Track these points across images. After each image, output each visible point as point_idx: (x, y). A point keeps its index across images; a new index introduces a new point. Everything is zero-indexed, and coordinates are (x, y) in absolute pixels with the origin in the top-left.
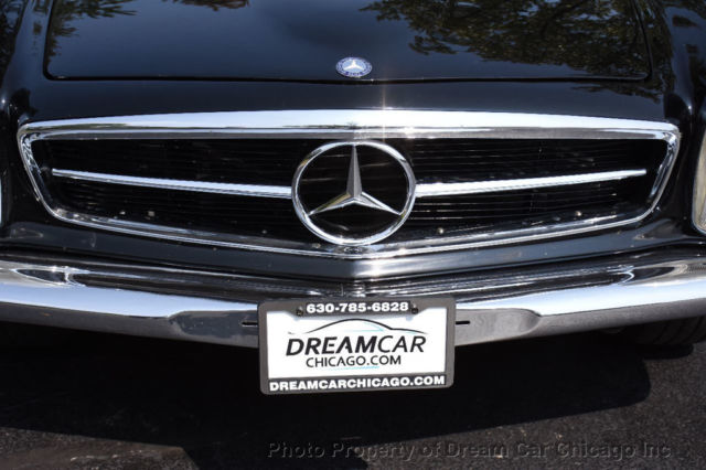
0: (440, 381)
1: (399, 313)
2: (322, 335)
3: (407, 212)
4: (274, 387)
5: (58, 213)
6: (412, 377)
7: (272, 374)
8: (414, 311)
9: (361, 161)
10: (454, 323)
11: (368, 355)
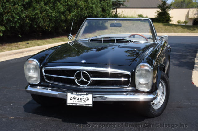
0: (91, 106)
1: (85, 95)
2: (75, 97)
3: (90, 82)
4: (68, 104)
5: (46, 80)
6: (87, 104)
7: (68, 102)
8: (87, 95)
9: (82, 73)
10: (93, 97)
11: (81, 101)
